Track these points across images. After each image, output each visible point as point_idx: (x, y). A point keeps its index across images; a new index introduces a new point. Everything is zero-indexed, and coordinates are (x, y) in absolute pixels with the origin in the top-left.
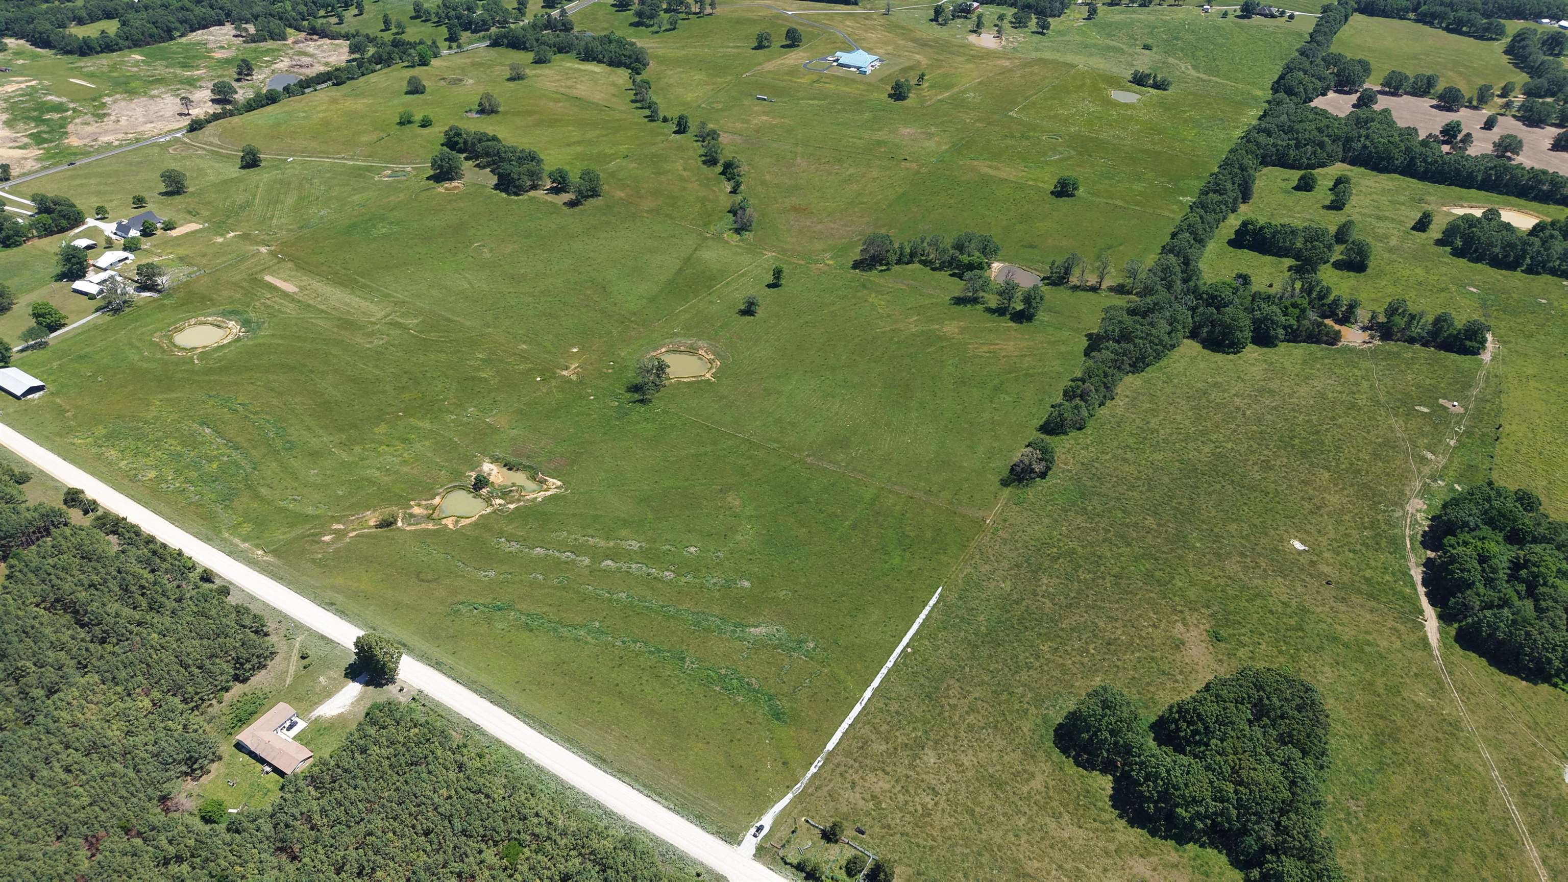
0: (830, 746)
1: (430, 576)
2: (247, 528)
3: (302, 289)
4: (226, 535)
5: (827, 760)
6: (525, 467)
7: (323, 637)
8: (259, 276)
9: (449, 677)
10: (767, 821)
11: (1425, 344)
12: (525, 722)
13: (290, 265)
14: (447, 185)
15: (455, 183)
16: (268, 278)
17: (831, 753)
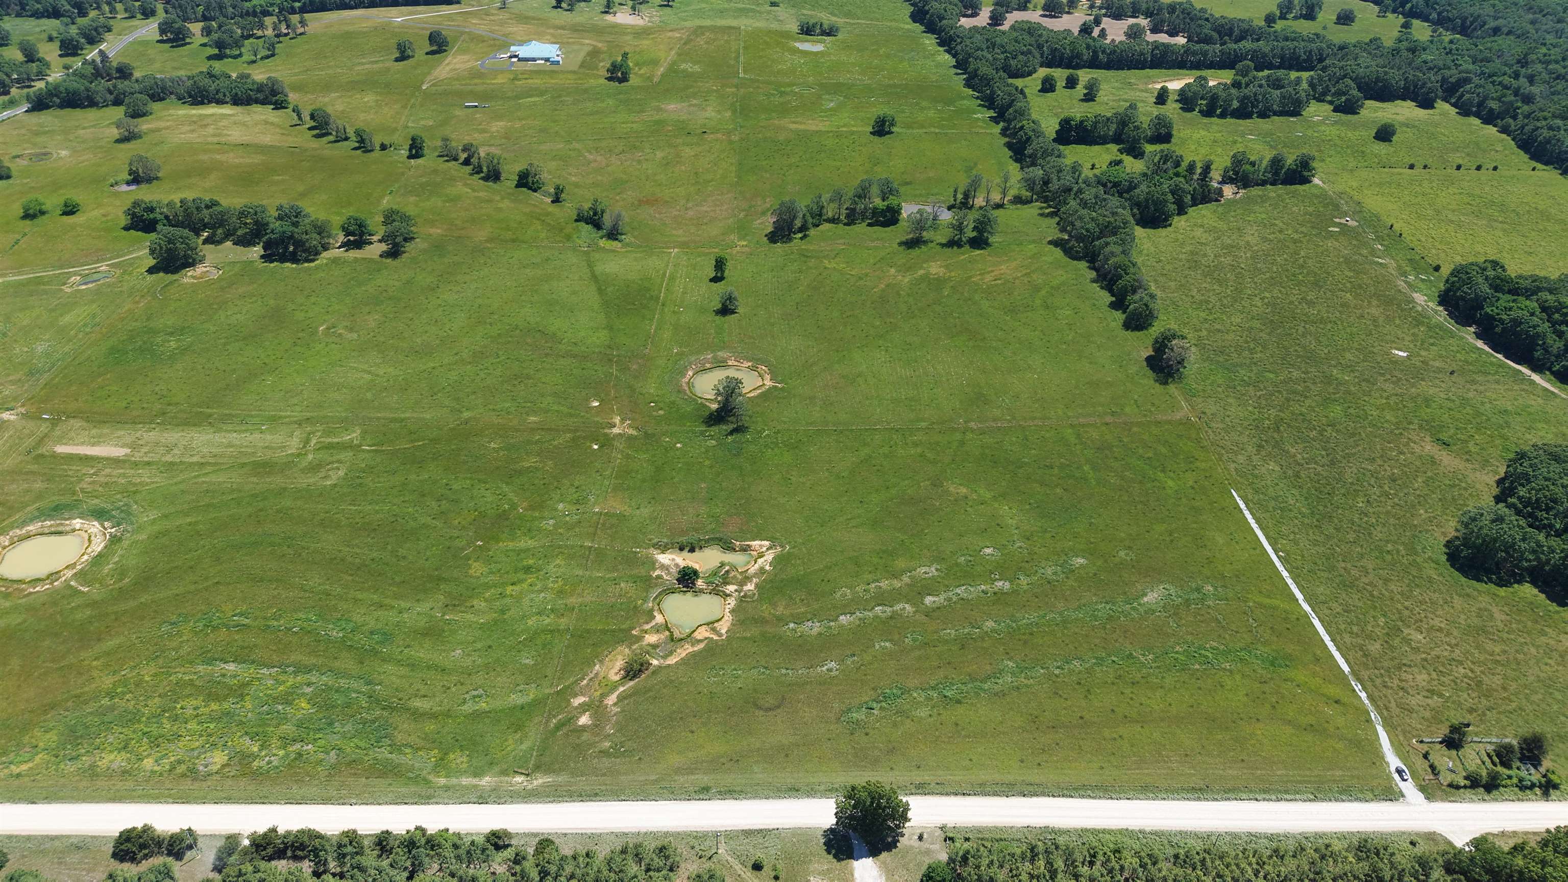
0: (1346, 668)
1: (770, 701)
2: (459, 759)
3: (134, 446)
4: (442, 781)
5: (1359, 680)
6: (707, 541)
7: (748, 833)
8: (42, 450)
9: (947, 794)
10: (1394, 761)
11: (1273, 184)
12: (1083, 797)
13: (77, 423)
14: (190, 272)
15: (200, 269)
16: (61, 449)
17: (1353, 672)
